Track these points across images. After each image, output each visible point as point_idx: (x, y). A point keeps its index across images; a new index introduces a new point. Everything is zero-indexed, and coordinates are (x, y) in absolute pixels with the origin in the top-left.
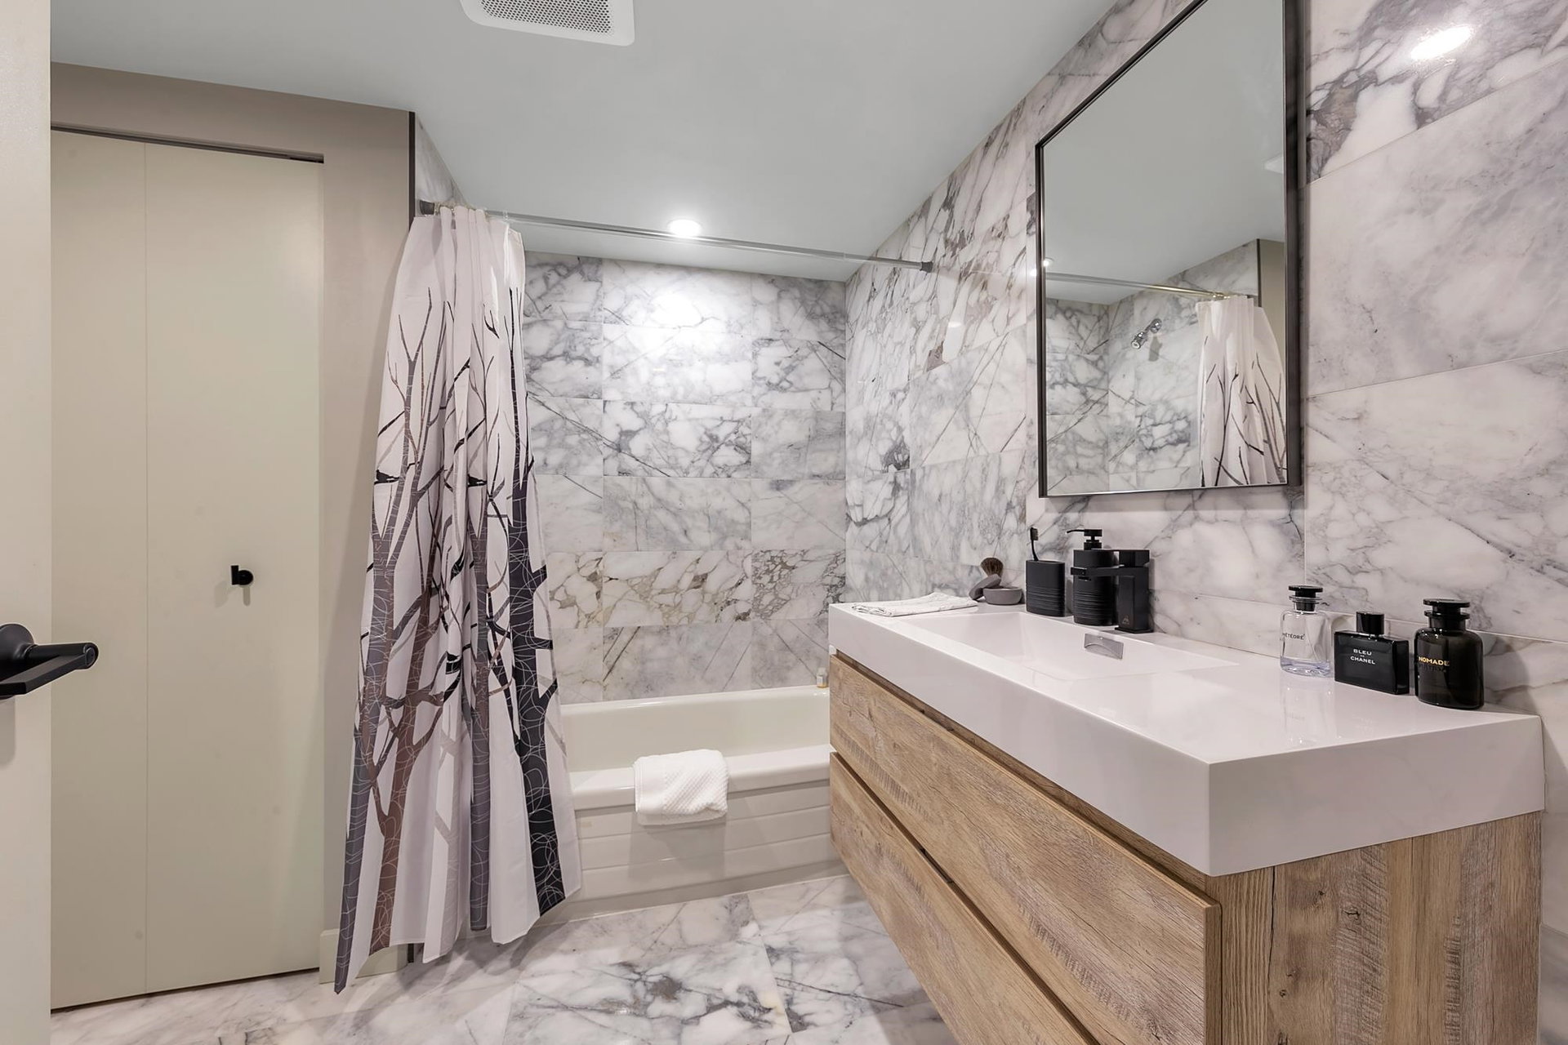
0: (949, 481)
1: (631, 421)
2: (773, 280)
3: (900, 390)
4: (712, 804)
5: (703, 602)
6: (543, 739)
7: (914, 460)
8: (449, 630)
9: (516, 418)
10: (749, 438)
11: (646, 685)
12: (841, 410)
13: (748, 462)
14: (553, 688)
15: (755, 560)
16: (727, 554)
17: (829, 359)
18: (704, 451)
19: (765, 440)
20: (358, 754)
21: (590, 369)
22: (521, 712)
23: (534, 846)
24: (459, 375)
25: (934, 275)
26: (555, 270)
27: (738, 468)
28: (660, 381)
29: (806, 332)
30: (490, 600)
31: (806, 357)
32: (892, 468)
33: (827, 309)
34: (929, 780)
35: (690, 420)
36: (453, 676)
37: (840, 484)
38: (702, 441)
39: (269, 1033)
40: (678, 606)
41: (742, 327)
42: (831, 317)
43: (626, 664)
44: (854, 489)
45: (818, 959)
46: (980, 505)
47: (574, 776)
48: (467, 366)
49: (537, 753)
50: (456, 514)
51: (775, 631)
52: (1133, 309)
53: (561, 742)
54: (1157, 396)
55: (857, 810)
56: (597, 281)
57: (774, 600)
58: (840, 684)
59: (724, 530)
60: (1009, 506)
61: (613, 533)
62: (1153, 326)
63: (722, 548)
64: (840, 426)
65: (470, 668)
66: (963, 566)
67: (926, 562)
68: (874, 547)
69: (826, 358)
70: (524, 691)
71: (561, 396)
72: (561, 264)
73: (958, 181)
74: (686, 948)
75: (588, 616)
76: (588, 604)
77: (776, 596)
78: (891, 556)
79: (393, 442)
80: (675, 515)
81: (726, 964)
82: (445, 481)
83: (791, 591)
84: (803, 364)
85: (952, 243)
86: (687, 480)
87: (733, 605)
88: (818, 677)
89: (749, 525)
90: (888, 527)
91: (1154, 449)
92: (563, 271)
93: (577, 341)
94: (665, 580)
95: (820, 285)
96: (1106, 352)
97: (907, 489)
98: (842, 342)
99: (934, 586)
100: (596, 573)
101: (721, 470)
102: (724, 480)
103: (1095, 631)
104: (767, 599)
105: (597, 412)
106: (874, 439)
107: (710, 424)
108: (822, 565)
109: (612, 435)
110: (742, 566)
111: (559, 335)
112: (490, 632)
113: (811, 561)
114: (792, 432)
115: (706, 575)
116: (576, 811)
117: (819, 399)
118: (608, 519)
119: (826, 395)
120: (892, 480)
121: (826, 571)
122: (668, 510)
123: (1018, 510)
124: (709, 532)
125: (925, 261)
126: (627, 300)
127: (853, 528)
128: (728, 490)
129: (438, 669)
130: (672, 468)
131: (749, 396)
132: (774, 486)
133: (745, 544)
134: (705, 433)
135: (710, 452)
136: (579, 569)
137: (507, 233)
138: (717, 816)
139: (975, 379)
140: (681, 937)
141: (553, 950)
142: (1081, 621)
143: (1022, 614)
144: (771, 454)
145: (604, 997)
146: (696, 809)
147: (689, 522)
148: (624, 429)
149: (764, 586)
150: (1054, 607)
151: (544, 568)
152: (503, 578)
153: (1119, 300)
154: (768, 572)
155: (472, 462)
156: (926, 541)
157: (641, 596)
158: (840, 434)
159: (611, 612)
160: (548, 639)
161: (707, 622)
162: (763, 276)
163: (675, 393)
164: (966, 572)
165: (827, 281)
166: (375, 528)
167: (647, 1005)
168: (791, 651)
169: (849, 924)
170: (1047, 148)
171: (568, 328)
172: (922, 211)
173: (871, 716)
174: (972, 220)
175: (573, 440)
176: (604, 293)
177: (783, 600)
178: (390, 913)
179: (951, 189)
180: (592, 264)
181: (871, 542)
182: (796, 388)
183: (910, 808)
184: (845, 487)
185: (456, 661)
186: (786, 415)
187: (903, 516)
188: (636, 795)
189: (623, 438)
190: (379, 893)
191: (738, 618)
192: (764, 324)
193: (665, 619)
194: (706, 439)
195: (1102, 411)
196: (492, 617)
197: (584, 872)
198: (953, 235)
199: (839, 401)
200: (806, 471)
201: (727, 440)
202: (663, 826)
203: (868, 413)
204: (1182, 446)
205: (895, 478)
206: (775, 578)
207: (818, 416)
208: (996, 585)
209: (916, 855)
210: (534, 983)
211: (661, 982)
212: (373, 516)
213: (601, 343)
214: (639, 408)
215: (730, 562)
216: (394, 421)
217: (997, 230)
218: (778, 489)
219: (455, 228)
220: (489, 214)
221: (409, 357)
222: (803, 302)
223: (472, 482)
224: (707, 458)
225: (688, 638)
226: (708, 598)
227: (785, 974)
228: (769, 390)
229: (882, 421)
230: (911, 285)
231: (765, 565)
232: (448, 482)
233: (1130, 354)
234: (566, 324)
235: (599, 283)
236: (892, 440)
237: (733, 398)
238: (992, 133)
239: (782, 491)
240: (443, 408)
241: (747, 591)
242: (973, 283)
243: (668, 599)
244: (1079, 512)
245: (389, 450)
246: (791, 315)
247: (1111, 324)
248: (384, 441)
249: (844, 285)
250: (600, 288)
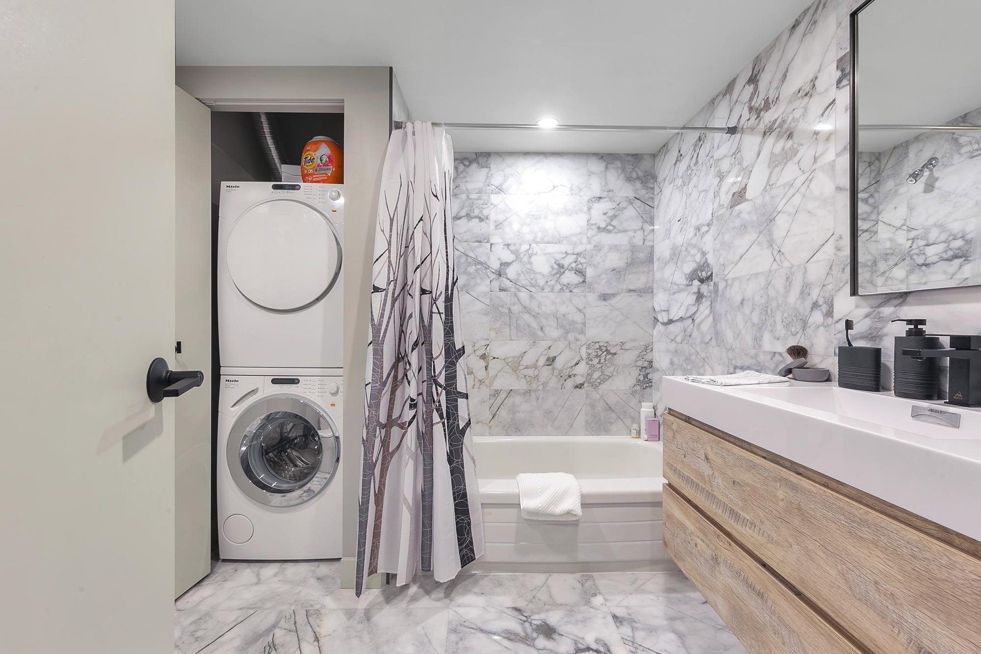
0: (752, 289)
1: (508, 257)
2: (602, 157)
3: (704, 225)
4: (571, 510)
5: (553, 375)
6: (462, 456)
7: (717, 275)
8: (411, 384)
9: (447, 252)
10: (584, 265)
11: (515, 428)
12: (651, 244)
13: (584, 281)
14: (468, 424)
15: (588, 348)
16: (569, 344)
17: (642, 208)
18: (554, 275)
19: (595, 266)
20: (365, 455)
21: (483, 224)
22: (450, 438)
23: (457, 523)
24: (417, 225)
25: (738, 136)
26: (462, 162)
27: (577, 286)
28: (526, 229)
29: (625, 190)
30: (434, 365)
31: (625, 208)
32: (696, 283)
33: (641, 174)
34: (774, 512)
35: (545, 254)
36: (413, 412)
37: (649, 296)
38: (552, 268)
39: (318, 612)
40: (536, 377)
41: (580, 190)
42: (643, 179)
43: (503, 413)
44: (660, 300)
45: (652, 630)
46: (783, 306)
47: (480, 481)
48: (421, 219)
49: (459, 464)
50: (415, 312)
51: (602, 397)
52: (908, 152)
53: (473, 459)
54: (931, 221)
55: (691, 526)
56: (487, 167)
57: (601, 376)
58: (674, 434)
59: (568, 327)
60: (815, 305)
61: (495, 329)
62: (931, 163)
63: (566, 339)
64: (650, 256)
65: (421, 407)
66: (765, 352)
67: (728, 350)
68: (679, 339)
69: (640, 208)
70: (451, 424)
71: (465, 242)
72: (465, 158)
73: (764, 61)
74: (554, 605)
75: (480, 381)
76: (481, 374)
77: (603, 373)
78: (694, 346)
79: (382, 268)
80: (535, 317)
81: (585, 621)
82: (408, 291)
83: (613, 370)
84: (623, 213)
85: (757, 109)
86: (543, 294)
87: (573, 378)
88: (632, 431)
89: (584, 324)
90: (692, 325)
91: (927, 265)
92: (467, 163)
93: (474, 206)
94: (528, 360)
95: (636, 157)
96: (877, 190)
97: (710, 297)
98: (652, 196)
99: (735, 368)
100: (485, 354)
101: (565, 287)
102: (567, 294)
103: (925, 404)
104: (596, 375)
105: (487, 251)
106: (679, 263)
107: (558, 257)
108: (635, 353)
109: (495, 265)
110: (579, 352)
111: (464, 203)
112: (434, 386)
113: (627, 350)
114: (615, 260)
115: (555, 357)
116: (482, 504)
117: (634, 237)
118: (493, 319)
119: (640, 234)
120: (696, 290)
121: (638, 357)
122: (530, 314)
123: (825, 308)
124: (557, 328)
125: (730, 127)
126: (506, 178)
127: (660, 327)
128: (570, 300)
129: (403, 407)
130: (533, 286)
131: (585, 237)
132: (602, 298)
133: (581, 337)
134: (555, 263)
135: (558, 275)
136: (475, 351)
137: (444, 135)
138: (574, 519)
139: (779, 209)
140: (551, 597)
141: (470, 591)
142: (900, 394)
143: (836, 390)
144: (600, 276)
145: (506, 628)
146: (561, 512)
147: (544, 322)
148: (503, 262)
149: (594, 366)
150: (871, 384)
151: (463, 347)
152: (441, 352)
153: (893, 146)
154: (597, 356)
155: (423, 280)
156: (729, 336)
157: (513, 369)
158: (650, 261)
159: (494, 379)
160: (466, 392)
161: (555, 389)
162: (595, 154)
163: (536, 237)
164: (769, 357)
165: (641, 154)
166: (372, 319)
167: (534, 639)
168: (613, 412)
169: (672, 608)
170: (861, 15)
171: (469, 198)
172: (726, 90)
173: (707, 458)
174: (777, 88)
175: (472, 269)
176: (492, 175)
177: (607, 376)
178: (378, 552)
179: (756, 67)
180: (484, 156)
181: (676, 336)
182: (618, 230)
183: (751, 532)
184: (653, 298)
185: (415, 402)
186: (610, 249)
187: (706, 317)
188: (521, 498)
189: (502, 267)
190: (373, 540)
191: (576, 387)
192: (596, 187)
193: (528, 385)
194: (556, 266)
195: (871, 237)
196: (435, 376)
197: (486, 544)
198: (758, 102)
199: (650, 237)
200: (625, 287)
201: (570, 267)
202: (538, 521)
203: (674, 244)
204: (957, 262)
205: (699, 289)
206: (602, 361)
207: (633, 249)
208: (801, 367)
209: (758, 568)
210: (460, 610)
211: (541, 625)
212: (372, 312)
213: (489, 207)
214: (512, 248)
215: (571, 349)
216: (382, 255)
217: (804, 91)
218: (604, 300)
219: (414, 135)
220: (434, 124)
221: (390, 216)
222: (623, 170)
223: (423, 292)
224: (556, 279)
225: (543, 398)
226: (556, 372)
227: (628, 636)
228: (599, 232)
229: (687, 249)
230: (716, 146)
231: (595, 351)
232: (409, 292)
233: (902, 190)
234: (468, 196)
235: (488, 169)
236: (696, 261)
237: (574, 239)
238: (800, 16)
239: (607, 301)
240: (407, 247)
241: (582, 369)
242: (778, 136)
243: (530, 372)
244: (895, 306)
245: (380, 273)
246: (615, 180)
247: (882, 168)
248: (377, 267)
249: (654, 156)
250: (489, 171)
